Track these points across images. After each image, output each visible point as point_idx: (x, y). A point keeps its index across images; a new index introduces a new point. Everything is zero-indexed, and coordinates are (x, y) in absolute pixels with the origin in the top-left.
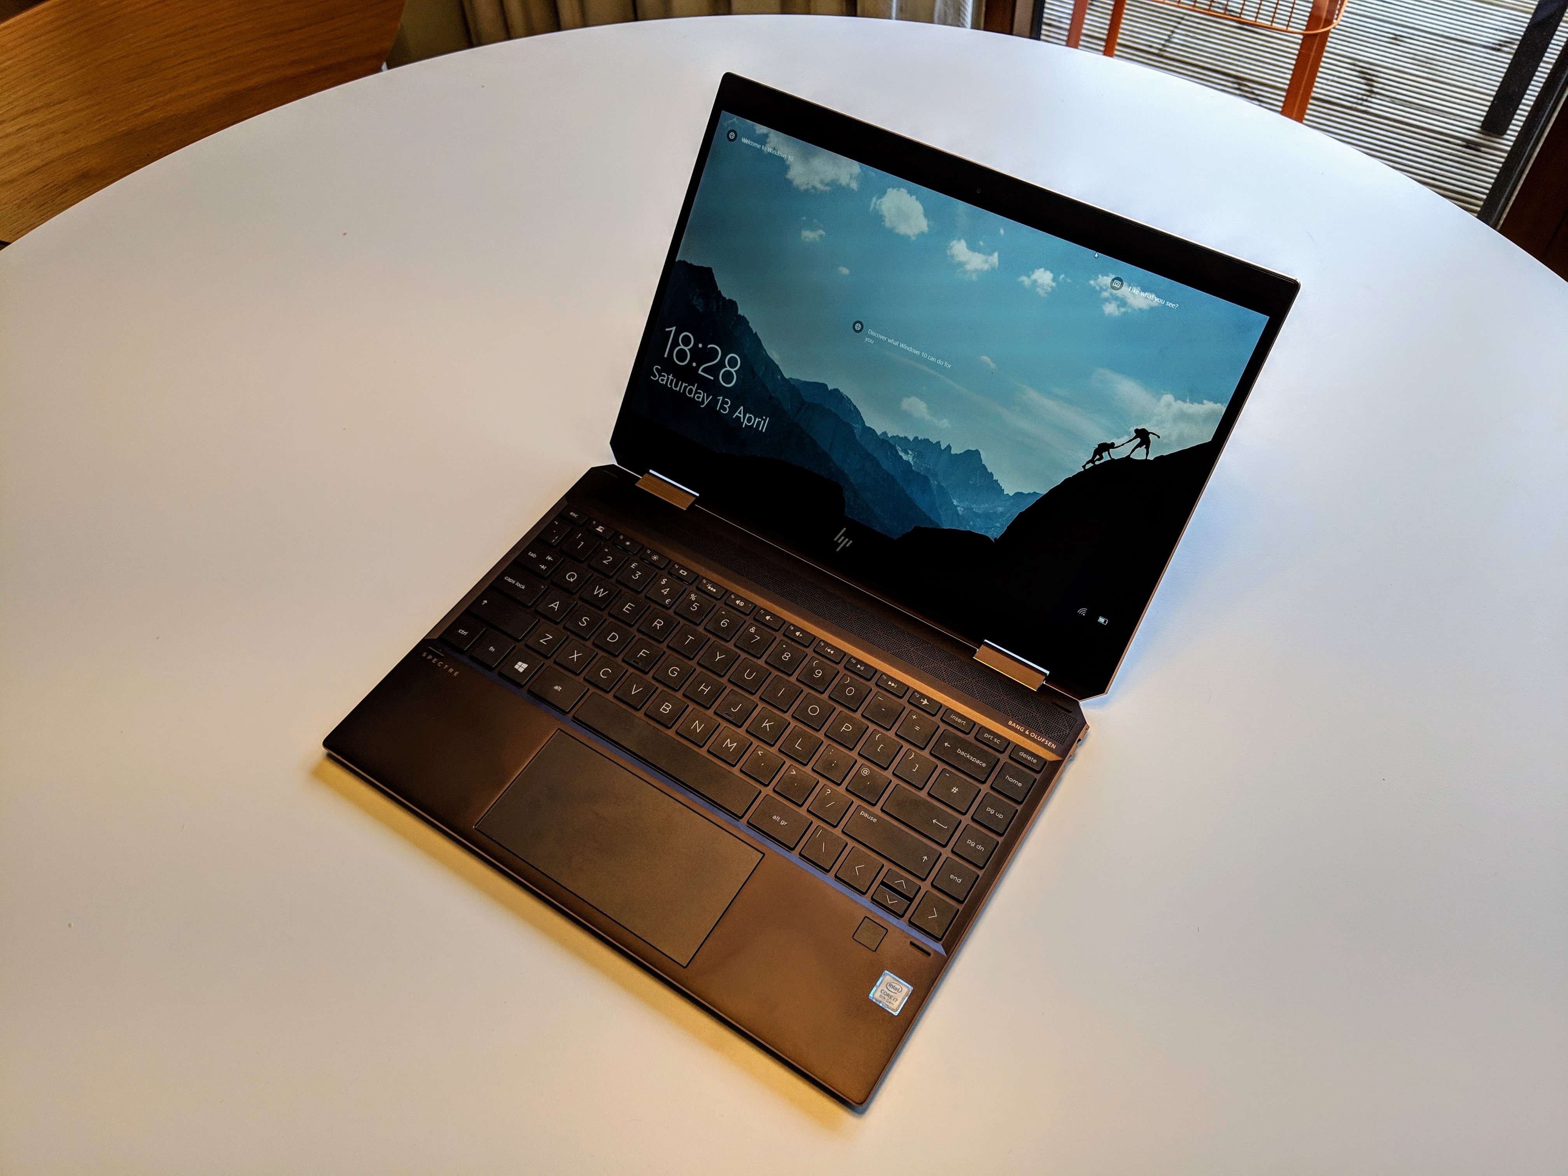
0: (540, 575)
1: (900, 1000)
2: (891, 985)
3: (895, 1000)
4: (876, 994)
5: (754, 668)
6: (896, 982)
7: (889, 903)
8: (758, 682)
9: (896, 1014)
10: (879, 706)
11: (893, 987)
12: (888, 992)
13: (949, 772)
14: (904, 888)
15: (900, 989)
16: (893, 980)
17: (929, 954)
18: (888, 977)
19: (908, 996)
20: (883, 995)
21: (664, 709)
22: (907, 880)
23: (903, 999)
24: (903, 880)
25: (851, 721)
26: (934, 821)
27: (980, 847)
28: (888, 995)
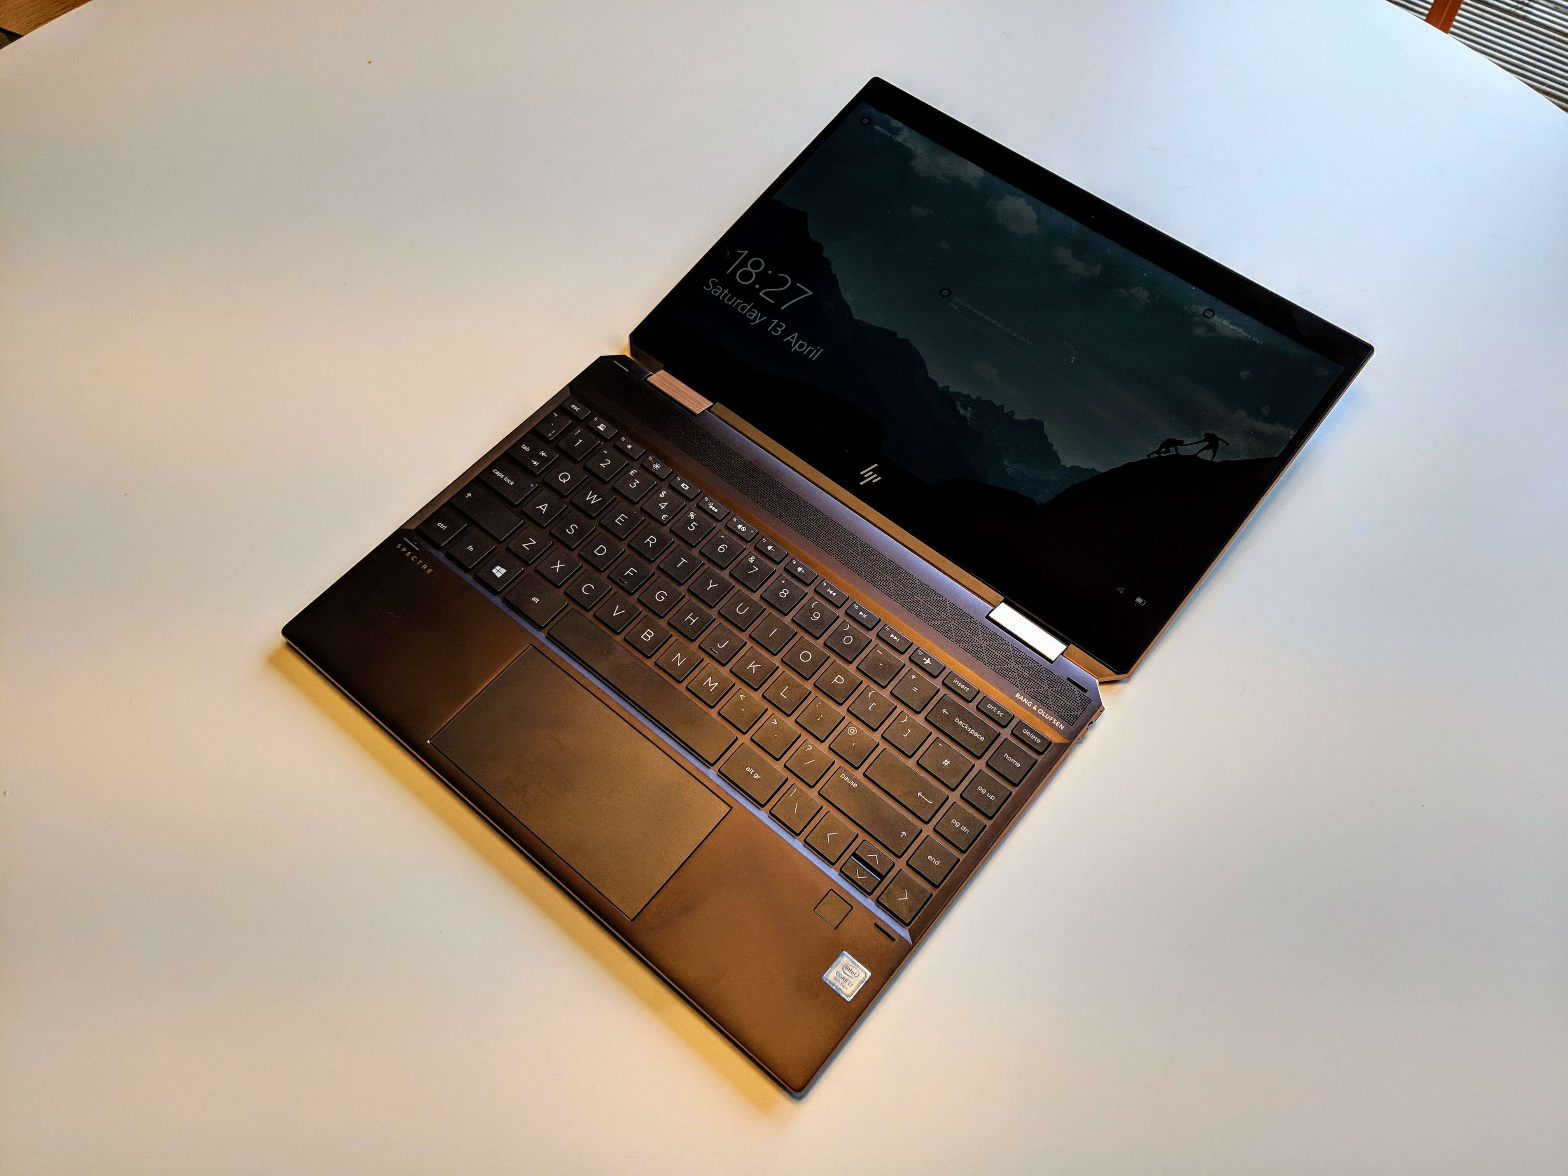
0: (530, 472)
1: (855, 985)
2: (847, 968)
3: (850, 985)
4: (831, 976)
5: (748, 602)
6: (854, 966)
7: (858, 877)
8: (751, 618)
9: (849, 999)
10: (878, 659)
11: (850, 970)
12: (845, 976)
13: (942, 742)
14: (876, 865)
15: (858, 973)
16: (851, 963)
17: (893, 940)
18: (846, 958)
19: (865, 982)
20: (838, 977)
21: (645, 636)
22: (881, 856)
23: (859, 985)
24: (876, 855)
25: (846, 674)
26: (919, 794)
27: (964, 829)
28: (843, 978)
